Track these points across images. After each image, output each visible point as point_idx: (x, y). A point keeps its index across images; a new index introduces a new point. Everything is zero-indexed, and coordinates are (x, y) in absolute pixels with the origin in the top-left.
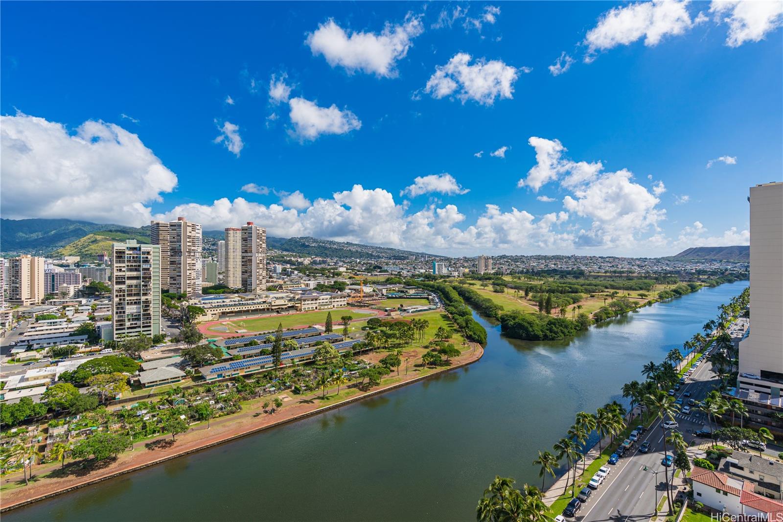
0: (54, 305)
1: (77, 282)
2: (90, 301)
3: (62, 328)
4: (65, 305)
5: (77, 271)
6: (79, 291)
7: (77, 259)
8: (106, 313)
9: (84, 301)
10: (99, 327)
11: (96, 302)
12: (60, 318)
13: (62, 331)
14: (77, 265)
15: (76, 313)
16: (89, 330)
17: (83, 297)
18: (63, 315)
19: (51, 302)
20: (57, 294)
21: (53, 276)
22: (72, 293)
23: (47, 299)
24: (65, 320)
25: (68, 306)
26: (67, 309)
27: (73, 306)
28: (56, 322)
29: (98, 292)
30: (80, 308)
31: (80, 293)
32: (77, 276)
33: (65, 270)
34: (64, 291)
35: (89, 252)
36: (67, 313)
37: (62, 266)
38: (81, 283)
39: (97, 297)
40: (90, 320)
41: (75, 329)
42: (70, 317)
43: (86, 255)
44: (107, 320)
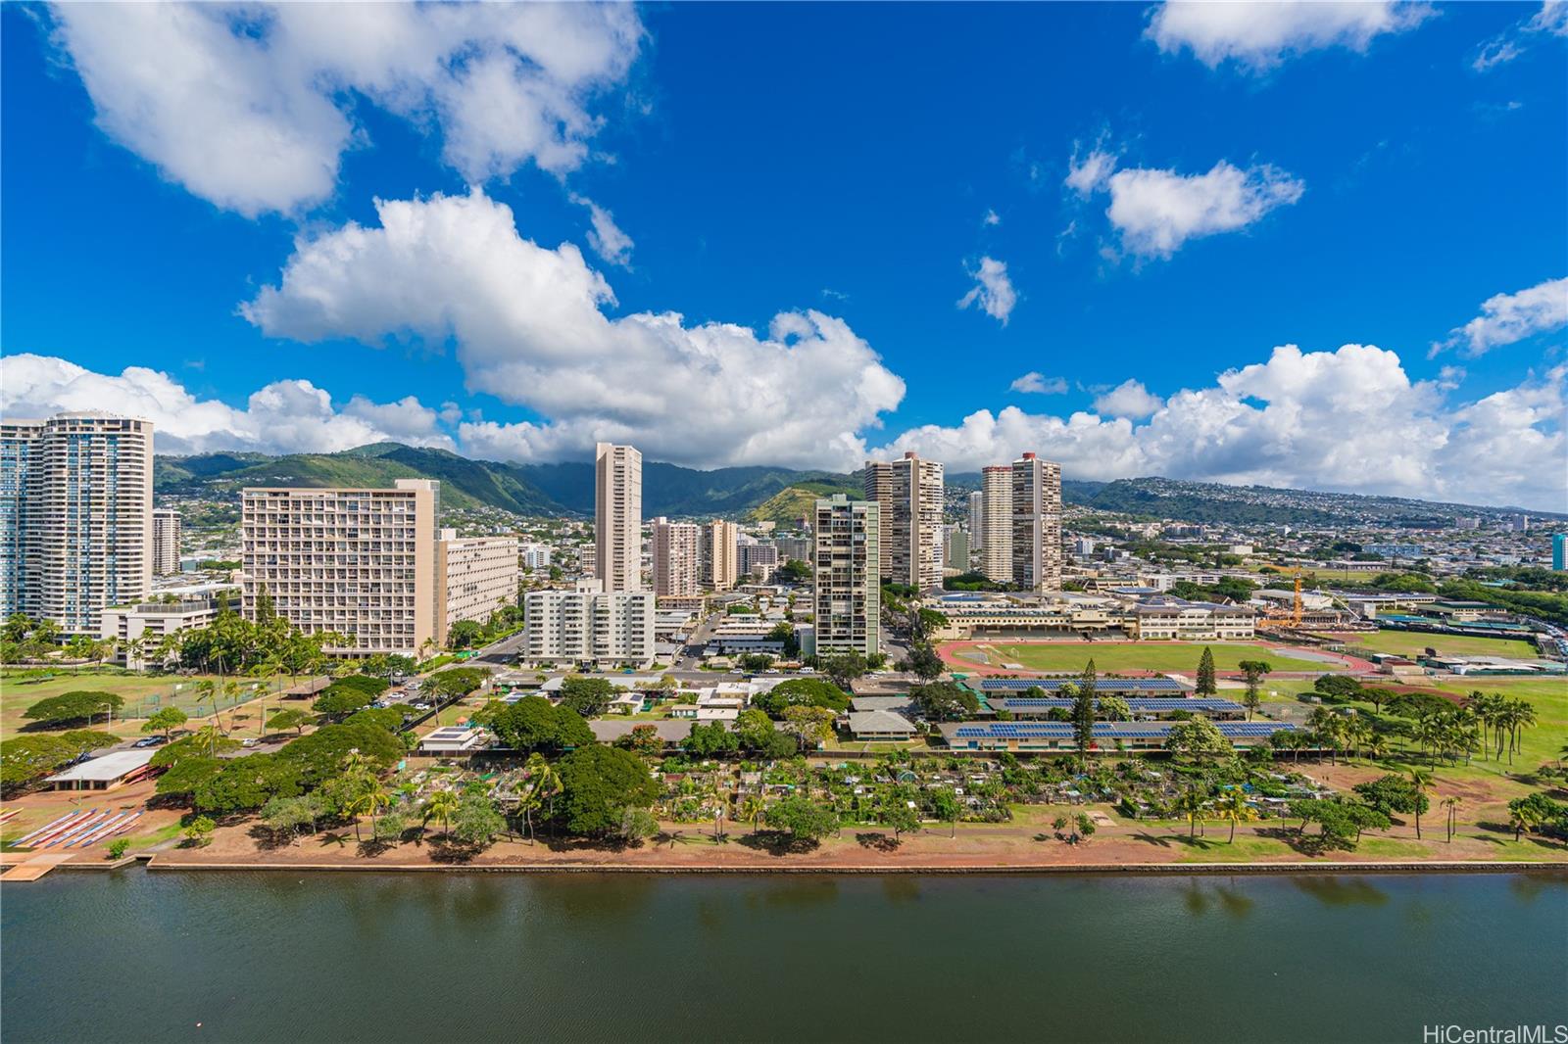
0: (747, 592)
1: (772, 561)
2: (787, 590)
3: (756, 628)
4: (759, 593)
5: (773, 544)
6: (775, 573)
7: (772, 525)
8: (806, 611)
9: (780, 589)
10: (797, 632)
11: (794, 592)
12: (753, 612)
13: (754, 631)
14: (773, 534)
15: (771, 606)
16: (786, 634)
17: (779, 583)
18: (757, 610)
19: (744, 588)
20: (749, 577)
21: (746, 550)
22: (766, 577)
23: (740, 583)
24: (759, 615)
25: (762, 596)
26: (761, 599)
27: (767, 596)
28: (749, 618)
29: (797, 576)
30: (776, 600)
31: (776, 577)
32: (772, 551)
33: (759, 541)
34: (758, 572)
35: (787, 515)
36: (762, 606)
37: (755, 535)
38: (776, 561)
39: (796, 585)
40: (787, 619)
41: (770, 630)
42: (764, 612)
43: (783, 519)
44: (807, 621)
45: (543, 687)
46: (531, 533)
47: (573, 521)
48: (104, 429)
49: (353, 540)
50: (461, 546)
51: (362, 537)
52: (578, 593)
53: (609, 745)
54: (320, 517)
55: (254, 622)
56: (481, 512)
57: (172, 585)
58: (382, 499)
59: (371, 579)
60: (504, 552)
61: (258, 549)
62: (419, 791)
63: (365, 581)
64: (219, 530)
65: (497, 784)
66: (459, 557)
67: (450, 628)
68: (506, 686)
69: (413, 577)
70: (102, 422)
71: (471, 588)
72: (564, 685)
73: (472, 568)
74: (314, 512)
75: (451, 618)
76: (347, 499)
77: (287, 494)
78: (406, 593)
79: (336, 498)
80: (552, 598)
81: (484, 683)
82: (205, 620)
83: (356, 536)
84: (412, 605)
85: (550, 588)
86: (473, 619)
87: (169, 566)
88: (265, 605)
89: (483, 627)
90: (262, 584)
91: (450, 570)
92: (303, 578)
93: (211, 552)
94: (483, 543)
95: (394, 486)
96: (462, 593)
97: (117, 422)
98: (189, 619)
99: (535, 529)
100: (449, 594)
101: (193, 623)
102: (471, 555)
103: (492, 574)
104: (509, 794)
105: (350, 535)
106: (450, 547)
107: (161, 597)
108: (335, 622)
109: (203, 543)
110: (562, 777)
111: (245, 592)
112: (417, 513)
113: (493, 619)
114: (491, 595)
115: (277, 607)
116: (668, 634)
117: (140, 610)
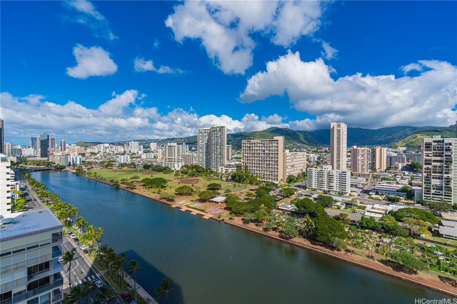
0: (391, 173)
1: (403, 162)
2: (410, 174)
3: (393, 186)
4: (396, 174)
5: (404, 156)
6: (404, 167)
7: (405, 148)
8: (419, 182)
9: (407, 173)
10: (414, 190)
11: (414, 174)
12: (393, 180)
13: (393, 188)
14: (405, 152)
15: (401, 179)
16: (408, 190)
17: (406, 170)
18: (395, 180)
19: (389, 172)
20: (392, 168)
21: (391, 158)
22: (400, 168)
23: (388, 170)
24: (395, 182)
25: (398, 175)
26: (397, 176)
27: (400, 175)
28: (391, 183)
29: (416, 168)
30: (404, 177)
31: (405, 168)
32: (403, 158)
33: (398, 154)
34: (396, 166)
35: (412, 145)
36: (397, 179)
37: (396, 152)
38: (405, 162)
39: (415, 172)
40: (409, 184)
41: (400, 188)
42: (398, 181)
43: (410, 146)
44: (420, 186)
45: (312, 196)
46: (312, 151)
47: (325, 147)
48: (219, 129)
49: (264, 152)
50: (290, 154)
51: (266, 152)
52: (324, 169)
53: (332, 217)
54: (257, 147)
55: (244, 171)
56: (297, 145)
57: (230, 162)
58: (270, 142)
59: (268, 163)
60: (302, 156)
61: (245, 154)
62: (277, 218)
63: (267, 163)
64: (239, 150)
65: (297, 221)
66: (290, 158)
67: (287, 177)
68: (301, 194)
69: (278, 162)
70: (218, 127)
71: (293, 166)
72: (318, 196)
73: (293, 161)
74: (256, 146)
75: (288, 174)
76: (263, 142)
77: (250, 141)
78: (276, 167)
79: (260, 142)
80: (315, 170)
81: (295, 193)
82: (235, 170)
83: (265, 151)
84: (278, 170)
85: (316, 167)
86: (293, 175)
87: (230, 158)
88: (246, 167)
89: (296, 177)
90: (246, 163)
91: (287, 161)
92: (254, 162)
93: (237, 155)
94: (296, 154)
95: (273, 138)
96: (291, 168)
97: (220, 127)
98: (232, 170)
99: (313, 150)
100: (287, 167)
101: (233, 171)
102: (293, 157)
103: (299, 162)
104: (300, 225)
105: (263, 151)
106: (287, 155)
107: (228, 165)
108: (260, 173)
109: (236, 153)
110: (315, 223)
111: (243, 164)
112: (279, 145)
113: (299, 175)
114: (298, 168)
115: (249, 168)
116: (356, 185)
117: (224, 167)
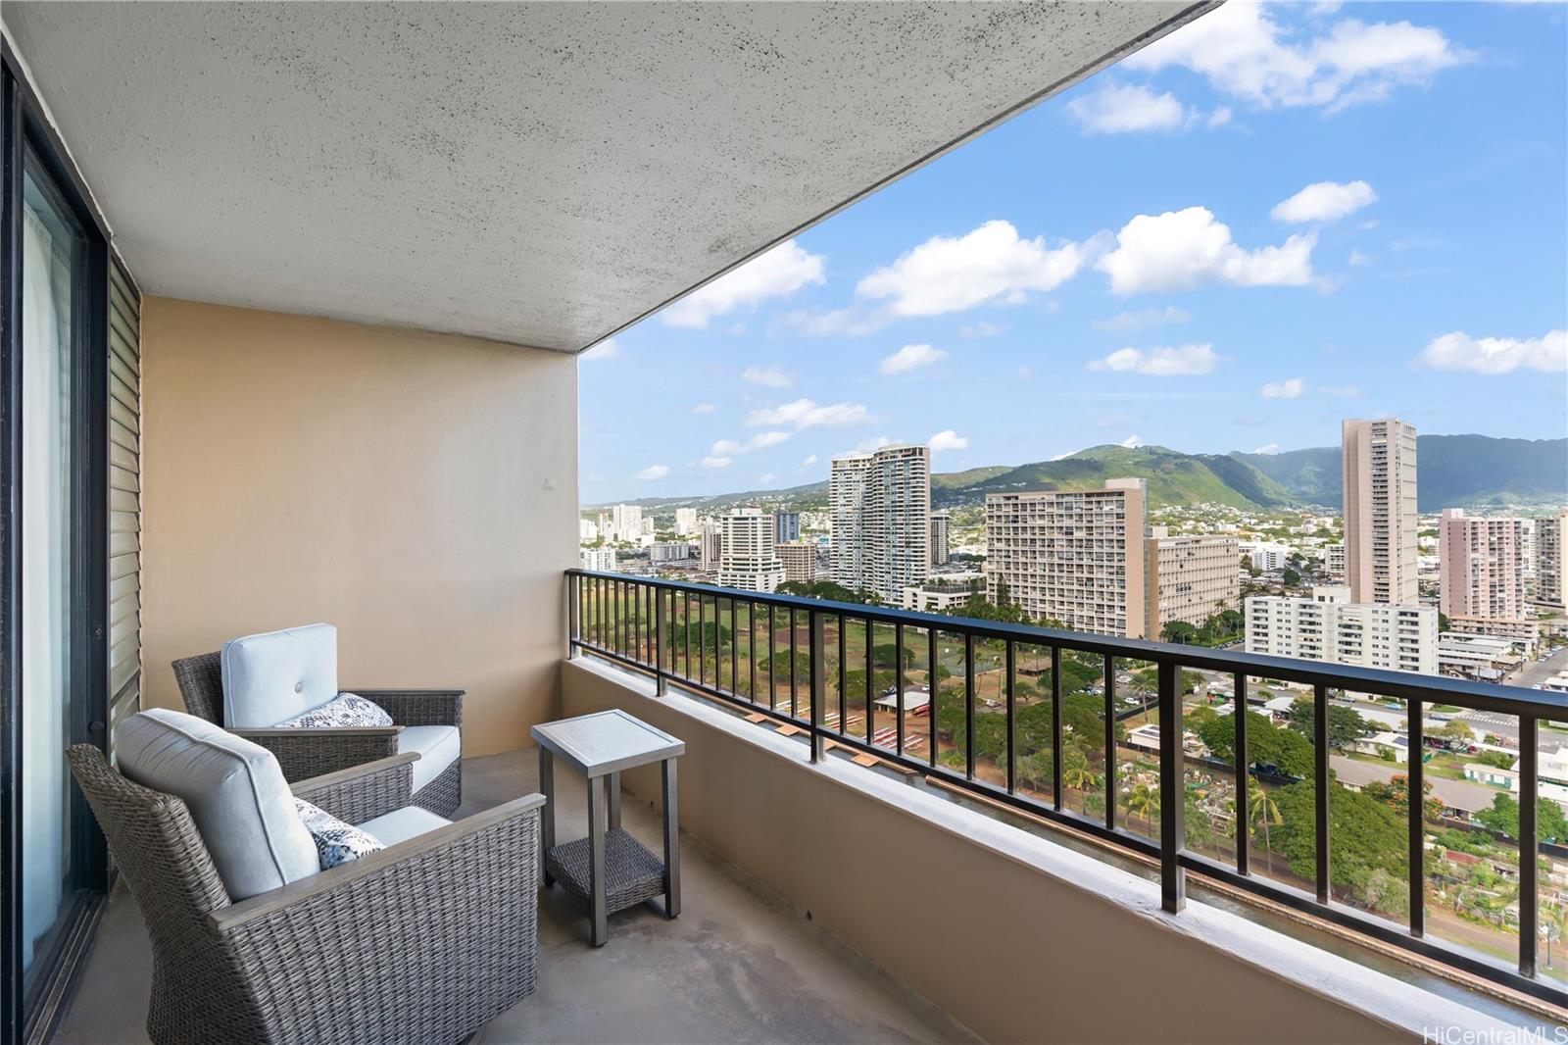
45: (1267, 704)
46: (1262, 531)
47: (1318, 516)
48: (903, 456)
49: (1070, 537)
50: (1172, 544)
51: (1077, 535)
52: (1316, 601)
53: (1357, 790)
54: (1042, 517)
55: (995, 605)
56: (1200, 509)
57: (946, 572)
58: (1093, 499)
59: (1086, 575)
60: (1222, 552)
61: (998, 545)
62: (1125, 780)
63: (1080, 575)
64: (974, 529)
65: (1207, 796)
66: (1171, 556)
67: (1162, 628)
68: (1222, 696)
69: (1123, 574)
70: (901, 451)
71: (1184, 588)
72: (1292, 706)
73: (1186, 568)
74: (1037, 512)
75: (1163, 618)
76: (1064, 500)
77: (1017, 498)
78: (1117, 590)
79: (1053, 498)
80: (1279, 605)
81: (1196, 689)
82: (963, 601)
83: (1072, 534)
84: (1123, 601)
85: (1282, 594)
86: (1187, 621)
87: (943, 559)
88: (1003, 590)
89: (1198, 631)
90: (1001, 574)
91: (1161, 569)
92: (1030, 571)
93: (969, 547)
94: (1197, 541)
95: (1103, 486)
96: (1175, 592)
97: (909, 450)
98: (953, 599)
99: (1266, 526)
100: (1161, 593)
101: (956, 602)
102: (1183, 555)
103: (1208, 575)
104: (1219, 810)
105: (1067, 533)
106: (1161, 545)
107: (936, 581)
108: (1056, 611)
109: (964, 540)
110: (1282, 809)
111: (989, 581)
112: (1126, 511)
113: (1210, 622)
114: (1207, 597)
115: (1012, 595)
116: (1464, 667)
117: (924, 590)
